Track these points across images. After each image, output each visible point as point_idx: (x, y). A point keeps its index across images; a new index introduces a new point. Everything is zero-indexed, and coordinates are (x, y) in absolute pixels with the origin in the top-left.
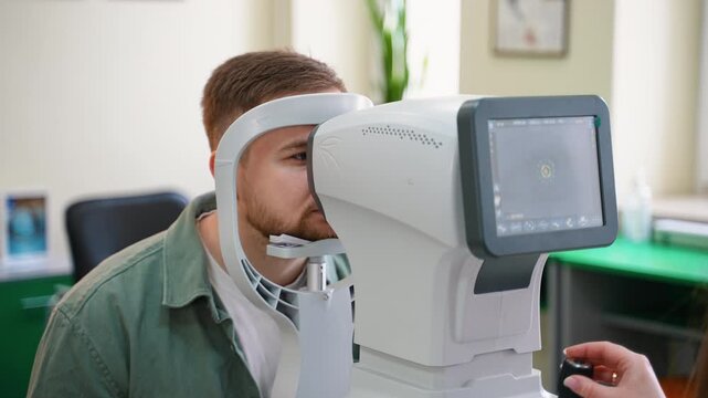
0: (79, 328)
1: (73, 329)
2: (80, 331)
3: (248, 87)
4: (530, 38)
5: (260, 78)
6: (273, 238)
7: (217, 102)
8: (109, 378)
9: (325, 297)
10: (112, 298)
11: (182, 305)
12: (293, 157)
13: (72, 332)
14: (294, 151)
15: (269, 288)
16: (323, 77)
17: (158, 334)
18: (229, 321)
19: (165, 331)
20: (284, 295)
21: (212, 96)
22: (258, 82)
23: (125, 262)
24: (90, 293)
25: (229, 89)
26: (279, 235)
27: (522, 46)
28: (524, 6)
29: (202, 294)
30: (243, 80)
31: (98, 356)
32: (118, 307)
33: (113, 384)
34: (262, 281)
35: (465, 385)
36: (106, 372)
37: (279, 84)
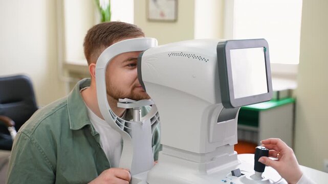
0: (34, 140)
1: (31, 141)
2: (34, 142)
3: (107, 36)
4: (162, 14)
5: (112, 32)
6: (120, 100)
7: (92, 43)
8: (48, 161)
9: (142, 124)
10: (48, 127)
11: (78, 129)
12: (128, 65)
13: (31, 142)
14: (128, 63)
15: (120, 121)
16: (138, 31)
17: (68, 141)
18: (98, 135)
19: (71, 140)
20: (126, 124)
21: (90, 41)
22: (111, 34)
23: (51, 111)
24: (37, 125)
25: (98, 38)
26: (123, 98)
27: (159, 17)
28: (159, 2)
29: (88, 124)
30: (104, 33)
31: (43, 151)
32: (51, 131)
33: (49, 163)
34: (117, 119)
35: (212, 160)
36: (46, 158)
37: (120, 34)
